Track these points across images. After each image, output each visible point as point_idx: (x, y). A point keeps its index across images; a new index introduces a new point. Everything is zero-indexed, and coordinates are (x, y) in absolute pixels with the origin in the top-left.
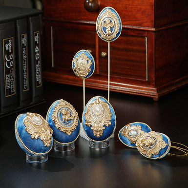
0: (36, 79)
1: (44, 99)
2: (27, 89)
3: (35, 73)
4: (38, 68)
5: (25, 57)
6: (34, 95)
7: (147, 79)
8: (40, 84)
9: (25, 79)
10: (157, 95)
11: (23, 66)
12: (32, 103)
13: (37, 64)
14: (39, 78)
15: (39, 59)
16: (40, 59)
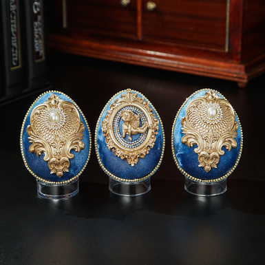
0: (33, 48)
1: (48, 83)
2: (18, 65)
3: (33, 37)
4: (38, 28)
5: (13, 7)
6: (31, 76)
7: (227, 50)
8: (41, 57)
9: (15, 48)
10: (246, 77)
11: (9, 25)
12: (27, 90)
13: (36, 20)
14: (39, 46)
15: (39, 13)
16: (41, 13)
